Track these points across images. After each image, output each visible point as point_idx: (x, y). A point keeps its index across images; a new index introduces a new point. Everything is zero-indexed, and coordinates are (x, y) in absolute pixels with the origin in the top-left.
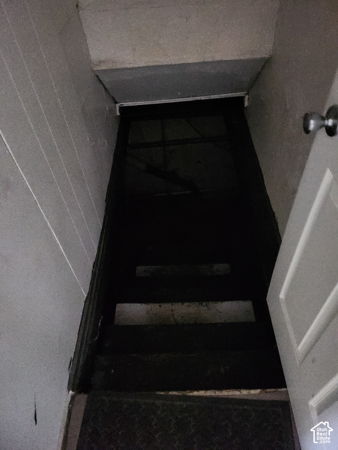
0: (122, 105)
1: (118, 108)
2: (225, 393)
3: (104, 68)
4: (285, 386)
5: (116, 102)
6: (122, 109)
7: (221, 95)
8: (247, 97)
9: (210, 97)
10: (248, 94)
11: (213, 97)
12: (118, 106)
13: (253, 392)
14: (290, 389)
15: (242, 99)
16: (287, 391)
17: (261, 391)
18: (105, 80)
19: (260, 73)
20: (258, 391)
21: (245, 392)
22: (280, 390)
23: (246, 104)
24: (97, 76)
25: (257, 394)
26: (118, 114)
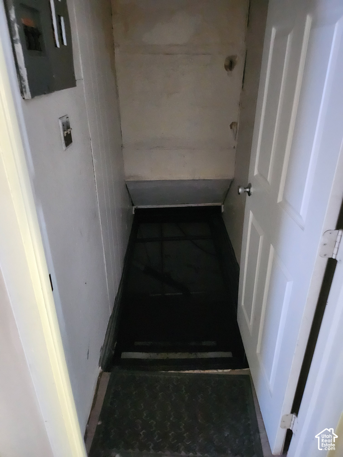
0: (137, 207)
1: (134, 210)
2: (207, 372)
3: (132, 180)
4: (248, 367)
5: (133, 205)
6: (136, 210)
7: (206, 204)
8: (223, 206)
9: (198, 205)
10: (223, 204)
11: (200, 205)
12: (134, 208)
13: (225, 371)
14: (251, 368)
15: (220, 207)
16: (249, 370)
17: (231, 370)
18: (131, 188)
19: (229, 189)
20: (229, 370)
21: (220, 371)
22: (244, 369)
23: (223, 210)
24: (126, 185)
25: (228, 372)
26: (134, 213)
